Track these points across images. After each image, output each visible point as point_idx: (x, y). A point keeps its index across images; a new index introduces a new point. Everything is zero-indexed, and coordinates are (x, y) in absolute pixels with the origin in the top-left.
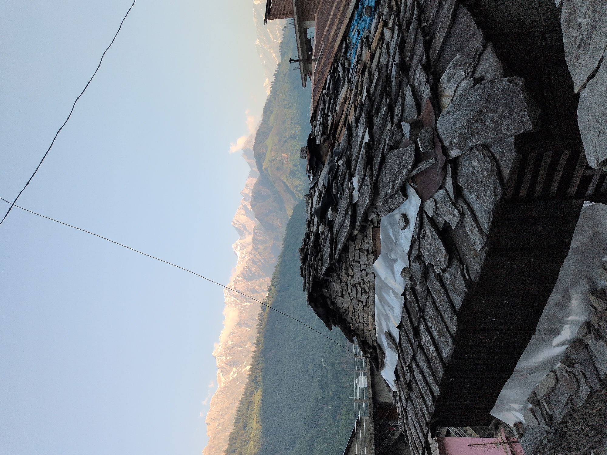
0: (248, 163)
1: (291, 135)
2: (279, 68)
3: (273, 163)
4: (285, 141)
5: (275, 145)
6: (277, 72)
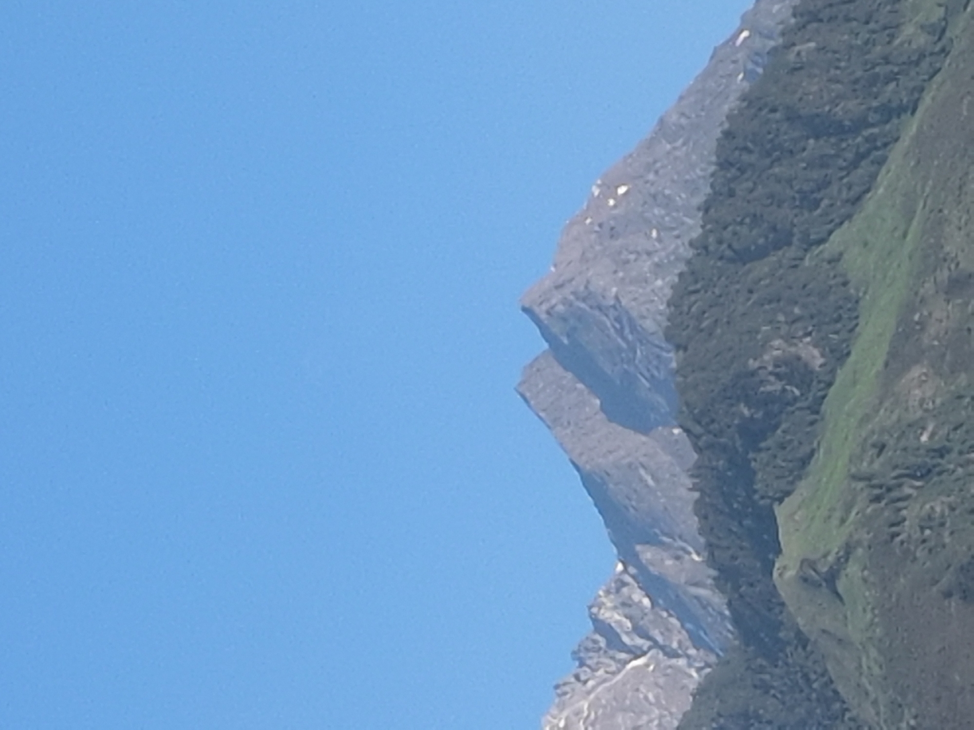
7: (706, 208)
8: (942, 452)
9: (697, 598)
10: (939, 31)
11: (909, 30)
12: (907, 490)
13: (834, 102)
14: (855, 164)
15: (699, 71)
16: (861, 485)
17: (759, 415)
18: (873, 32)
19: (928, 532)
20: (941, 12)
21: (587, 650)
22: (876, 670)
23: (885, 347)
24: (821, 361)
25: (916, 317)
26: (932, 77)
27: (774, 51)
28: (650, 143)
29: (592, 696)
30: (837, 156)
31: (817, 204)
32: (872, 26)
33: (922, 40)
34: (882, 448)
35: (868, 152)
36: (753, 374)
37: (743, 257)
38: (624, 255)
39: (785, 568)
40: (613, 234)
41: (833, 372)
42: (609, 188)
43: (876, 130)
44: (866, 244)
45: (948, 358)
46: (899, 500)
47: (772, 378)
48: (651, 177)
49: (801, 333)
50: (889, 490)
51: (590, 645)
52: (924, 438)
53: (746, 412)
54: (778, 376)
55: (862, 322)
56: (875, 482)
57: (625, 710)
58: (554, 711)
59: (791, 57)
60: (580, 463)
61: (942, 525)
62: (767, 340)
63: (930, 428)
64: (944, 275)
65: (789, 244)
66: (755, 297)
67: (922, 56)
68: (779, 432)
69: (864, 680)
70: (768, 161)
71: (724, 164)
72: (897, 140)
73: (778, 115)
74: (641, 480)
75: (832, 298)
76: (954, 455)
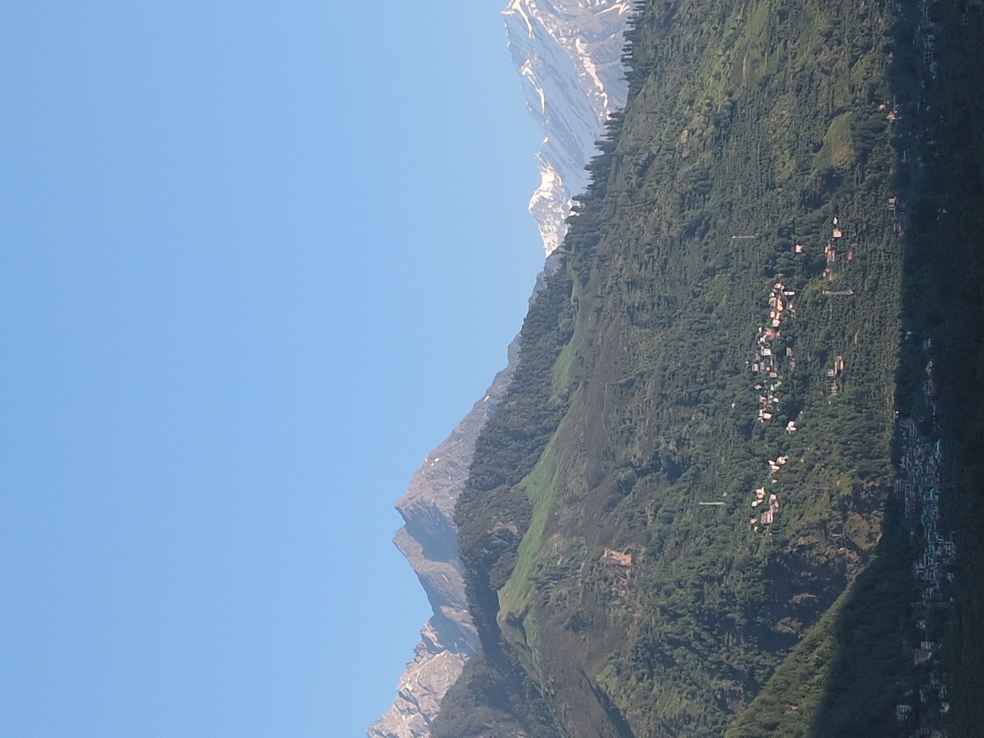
0: (424, 580)
1: (656, 457)
2: (616, 135)
3: (553, 594)
4: (626, 487)
5: (573, 500)
6: (602, 153)
7: (471, 468)
8: (566, 569)
9: (465, 628)
10: (566, 397)
11: (554, 397)
12: (551, 585)
13: (523, 426)
14: (532, 451)
15: (469, 412)
16: (532, 582)
17: (492, 552)
18: (540, 397)
19: (559, 602)
20: (567, 390)
21: (420, 649)
22: (538, 659)
23: (543, 525)
24: (516, 531)
25: (556, 514)
26: (563, 416)
27: (499, 405)
28: (449, 441)
29: (421, 668)
30: (524, 447)
31: (516, 467)
32: (539, 395)
33: (559, 401)
34: (541, 567)
35: (537, 447)
36: (490, 535)
37: (486, 488)
38: (438, 486)
39: (501, 616)
40: (433, 477)
41: (522, 535)
42: (432, 459)
43: (540, 438)
44: (536, 483)
45: (569, 531)
46: (548, 588)
47: (497, 538)
48: (449, 455)
49: (509, 520)
50: (544, 584)
51: (420, 646)
52: (559, 563)
53: (486, 552)
54: (499, 537)
55: (534, 515)
56: (539, 581)
57: (434, 674)
58: (406, 674)
59: (506, 407)
60: (418, 571)
61: (565, 599)
62: (495, 522)
63: (561, 559)
64: (567, 497)
65: (505, 483)
66: (490, 504)
67: (559, 408)
68: (499, 560)
69: (534, 663)
70: (496, 449)
71: (478, 451)
72: (548, 441)
73: (501, 431)
74: (443, 578)
75: (522, 505)
76: (570, 570)
